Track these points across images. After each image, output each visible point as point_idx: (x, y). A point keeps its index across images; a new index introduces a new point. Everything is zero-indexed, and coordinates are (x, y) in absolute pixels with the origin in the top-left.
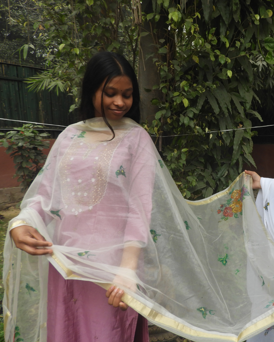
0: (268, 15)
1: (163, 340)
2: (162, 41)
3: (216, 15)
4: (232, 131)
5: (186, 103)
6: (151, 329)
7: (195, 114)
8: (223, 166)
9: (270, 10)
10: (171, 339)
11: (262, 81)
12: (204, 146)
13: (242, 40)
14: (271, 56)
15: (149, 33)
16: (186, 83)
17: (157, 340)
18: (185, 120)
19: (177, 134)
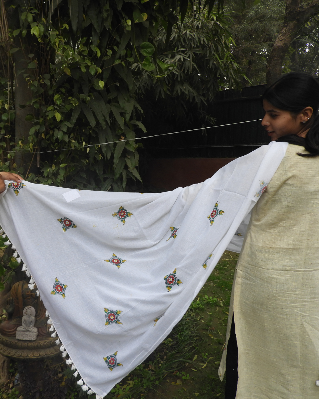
0: (142, 19)
1: (45, 355)
2: (31, 56)
3: (86, 24)
4: (113, 144)
5: (58, 117)
6: (33, 344)
7: (68, 128)
8: (107, 181)
9: (145, 14)
10: (53, 355)
11: (169, 88)
12: (83, 161)
13: (115, 48)
14: (148, 62)
15: (19, 49)
16: (59, 97)
17: (38, 355)
18: (59, 135)
19: (55, 149)
